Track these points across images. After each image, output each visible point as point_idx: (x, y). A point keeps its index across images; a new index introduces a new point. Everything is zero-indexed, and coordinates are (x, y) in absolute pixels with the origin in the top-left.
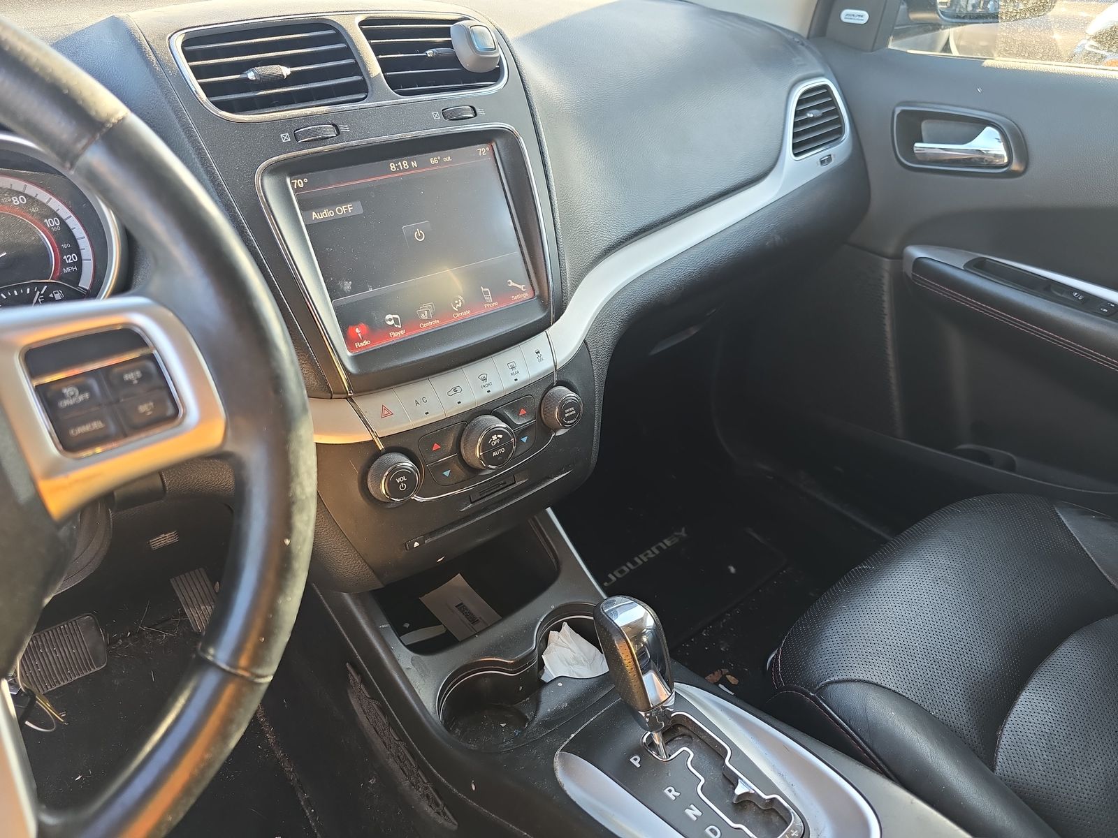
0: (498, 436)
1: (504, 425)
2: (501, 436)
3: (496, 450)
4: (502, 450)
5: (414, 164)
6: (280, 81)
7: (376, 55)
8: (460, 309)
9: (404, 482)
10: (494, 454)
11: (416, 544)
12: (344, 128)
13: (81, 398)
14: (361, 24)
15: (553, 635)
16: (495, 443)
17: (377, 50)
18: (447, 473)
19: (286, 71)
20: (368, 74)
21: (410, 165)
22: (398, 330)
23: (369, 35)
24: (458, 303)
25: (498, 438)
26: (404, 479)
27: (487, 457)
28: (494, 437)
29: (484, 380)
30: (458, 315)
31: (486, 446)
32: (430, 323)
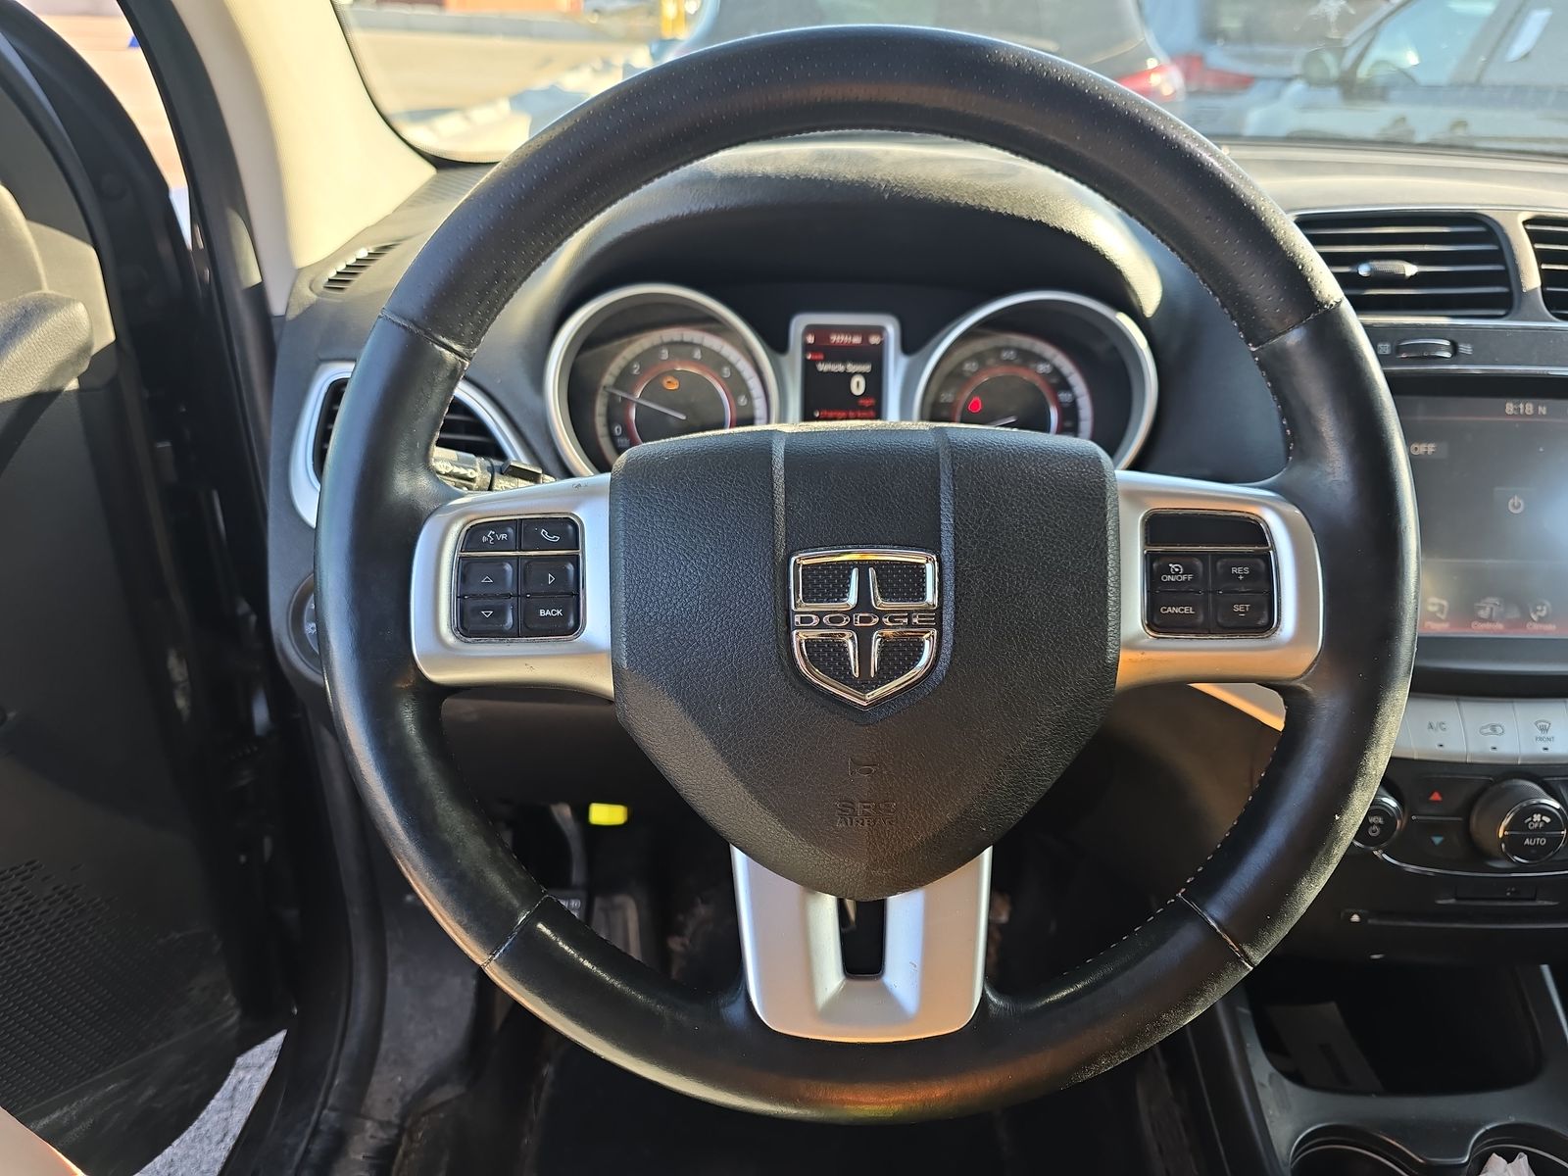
0: (1544, 818)
1: (1558, 806)
2: (1547, 820)
3: (1532, 837)
4: (1542, 841)
5: (1543, 410)
6: (1399, 281)
7: (1539, 263)
8: (1541, 620)
9: (1379, 825)
10: (1527, 842)
11: (1355, 918)
12: (1465, 349)
13: (1183, 578)
14: (1525, 223)
15: (1496, 1161)
16: (1536, 825)
17: (1542, 257)
18: (1437, 840)
19: (1410, 270)
20: (1520, 285)
21: (1536, 409)
22: (1440, 620)
23: (1534, 237)
24: (1542, 610)
25: (1542, 820)
26: (1380, 821)
27: (1514, 844)
28: (1537, 817)
29: (1544, 729)
30: (1536, 626)
31: (1518, 824)
32: (1488, 626)
